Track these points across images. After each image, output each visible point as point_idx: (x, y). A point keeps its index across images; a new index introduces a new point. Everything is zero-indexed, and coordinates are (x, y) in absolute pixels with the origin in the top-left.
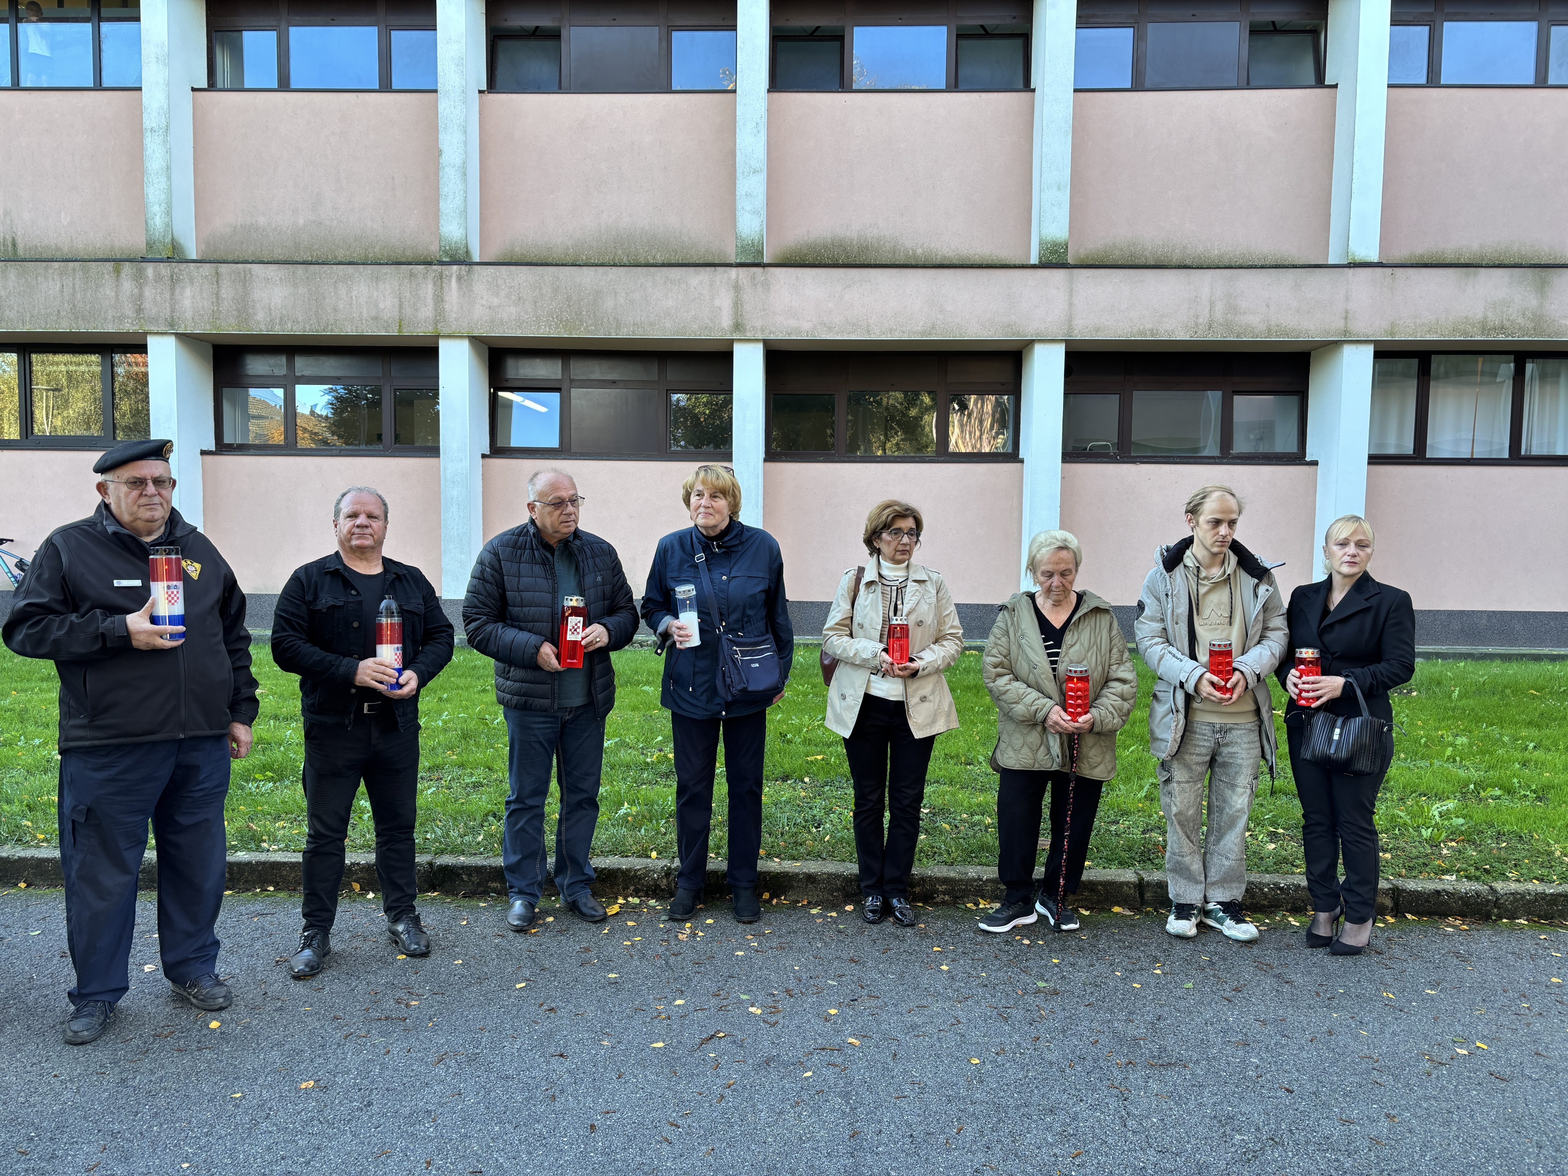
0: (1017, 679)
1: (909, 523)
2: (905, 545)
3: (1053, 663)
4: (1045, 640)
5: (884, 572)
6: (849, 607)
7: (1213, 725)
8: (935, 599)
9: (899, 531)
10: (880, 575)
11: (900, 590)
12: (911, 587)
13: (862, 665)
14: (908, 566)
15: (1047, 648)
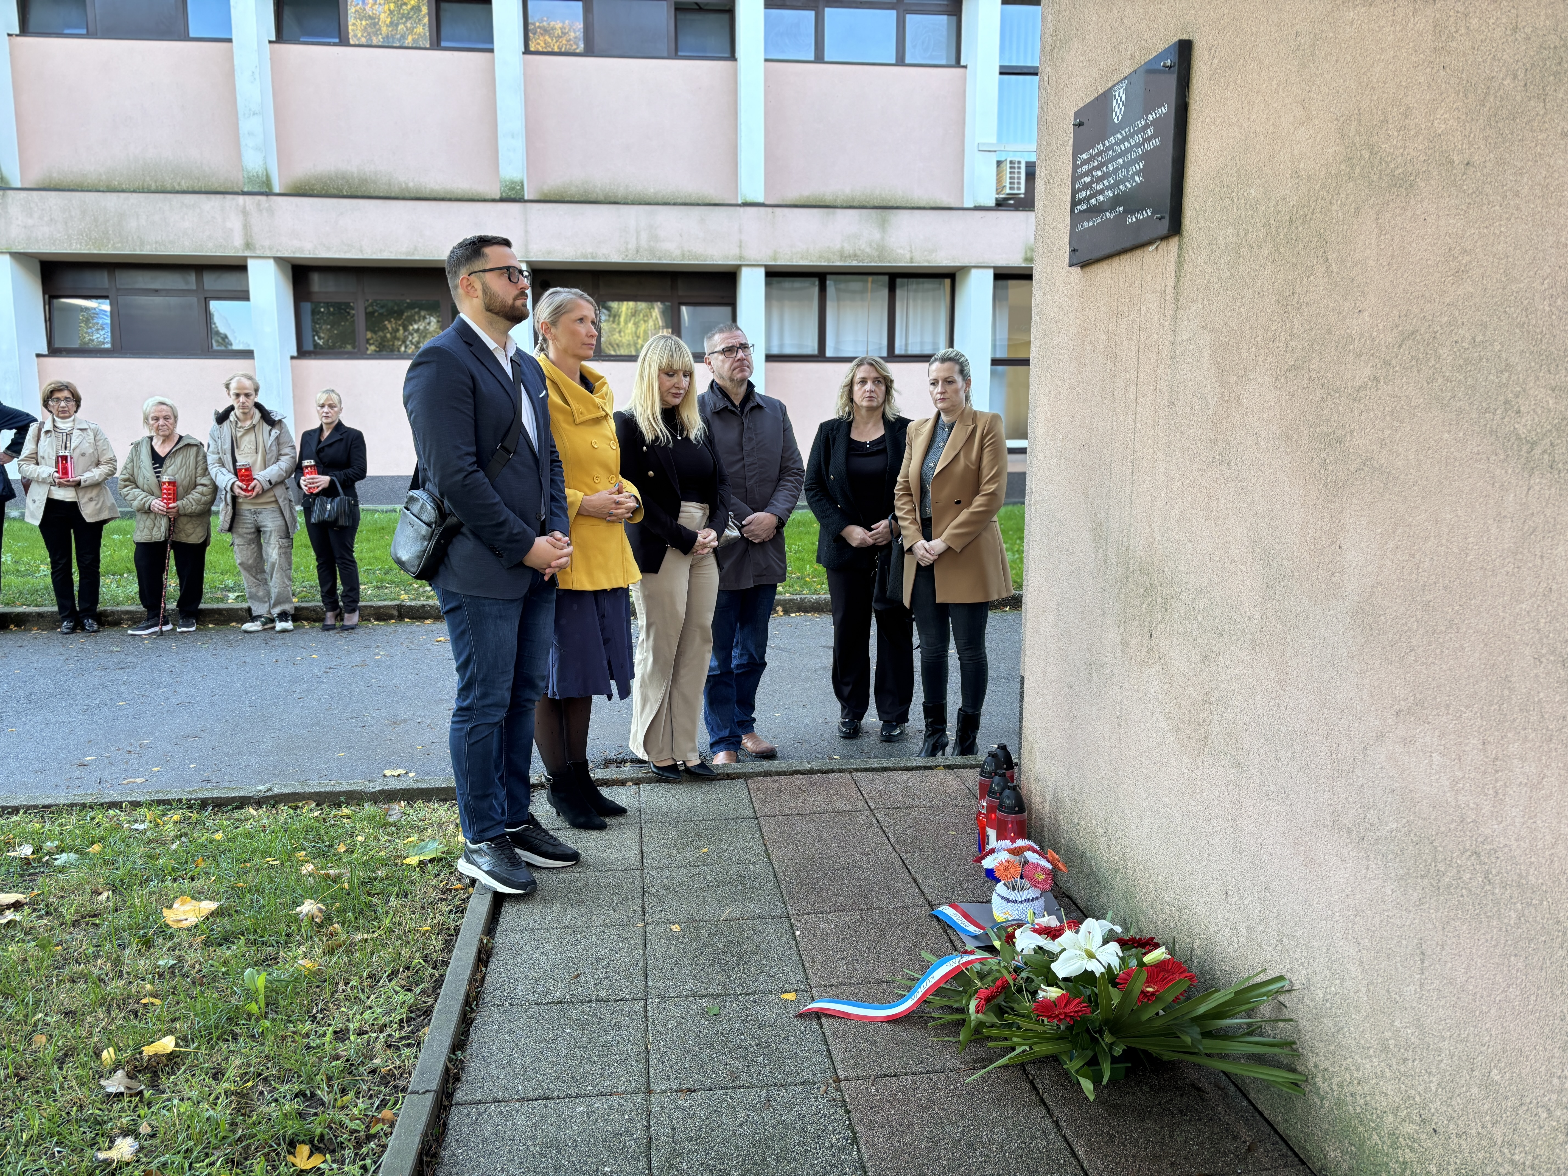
0: (138, 487)
1: (66, 394)
2: (63, 407)
3: (158, 477)
4: (154, 464)
5: (58, 425)
6: (34, 447)
7: (249, 510)
8: (93, 441)
9: (58, 399)
10: (55, 426)
11: (69, 435)
12: (76, 433)
13: (44, 481)
14: (74, 420)
15: (155, 468)
